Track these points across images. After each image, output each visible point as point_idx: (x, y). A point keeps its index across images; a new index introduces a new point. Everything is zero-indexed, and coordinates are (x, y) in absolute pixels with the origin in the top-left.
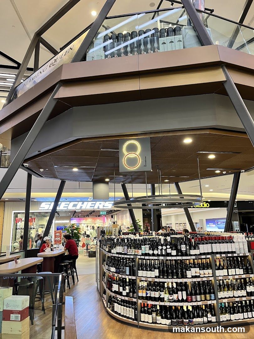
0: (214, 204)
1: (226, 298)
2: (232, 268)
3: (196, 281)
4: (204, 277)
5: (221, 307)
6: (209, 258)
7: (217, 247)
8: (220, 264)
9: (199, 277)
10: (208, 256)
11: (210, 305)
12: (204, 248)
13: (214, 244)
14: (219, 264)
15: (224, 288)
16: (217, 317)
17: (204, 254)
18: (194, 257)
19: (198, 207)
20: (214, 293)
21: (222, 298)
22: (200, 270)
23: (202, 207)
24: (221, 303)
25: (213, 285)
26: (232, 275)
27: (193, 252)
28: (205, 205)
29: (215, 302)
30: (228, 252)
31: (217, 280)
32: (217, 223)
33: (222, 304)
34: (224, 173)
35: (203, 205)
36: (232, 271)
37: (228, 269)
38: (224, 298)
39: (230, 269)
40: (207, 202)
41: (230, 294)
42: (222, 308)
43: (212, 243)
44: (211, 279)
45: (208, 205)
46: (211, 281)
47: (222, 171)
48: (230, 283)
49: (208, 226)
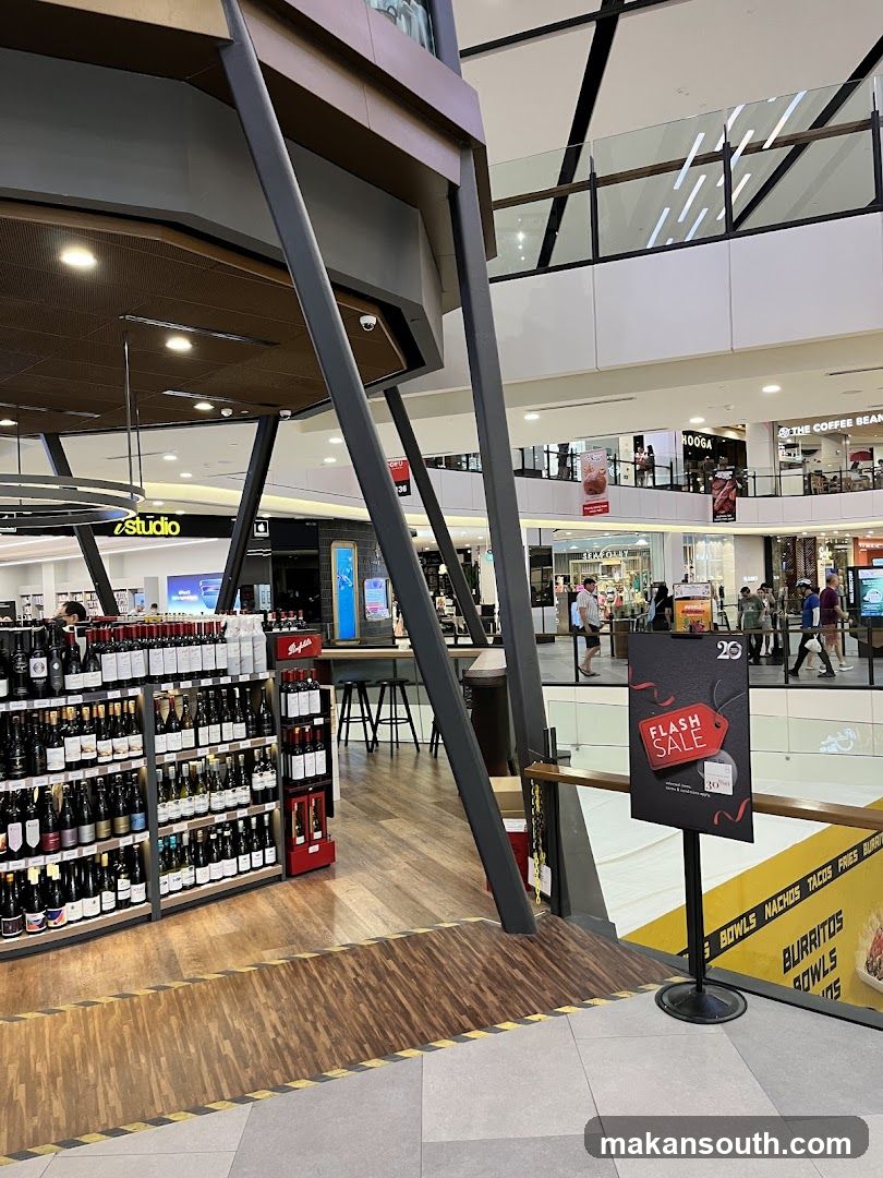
0: (196, 525)
1: (183, 818)
2: (209, 723)
3: (81, 778)
4: (114, 761)
5: (167, 848)
6: (135, 698)
7: (166, 660)
8: (172, 715)
9: (93, 763)
10: (131, 692)
11: (129, 848)
12: (120, 665)
13: (156, 650)
14: (170, 712)
15: (179, 787)
16: (149, 883)
17: (118, 685)
18: (79, 699)
19: (140, 533)
20: (144, 808)
21: (171, 822)
22: (98, 739)
23: (154, 536)
24: (166, 839)
25: (144, 783)
26: (210, 745)
27: (75, 681)
28: (166, 527)
29: (144, 837)
30: (203, 674)
31: (158, 767)
32: (205, 589)
33: (169, 841)
34: (226, 413)
35: (158, 528)
36: (209, 734)
37: (196, 726)
38: (178, 821)
39: (204, 725)
40: (171, 517)
41: (199, 803)
42: (170, 851)
43: (150, 646)
44: (135, 764)
45: (173, 528)
46: (136, 770)
47: (218, 407)
48: (199, 772)
49: (174, 598)
